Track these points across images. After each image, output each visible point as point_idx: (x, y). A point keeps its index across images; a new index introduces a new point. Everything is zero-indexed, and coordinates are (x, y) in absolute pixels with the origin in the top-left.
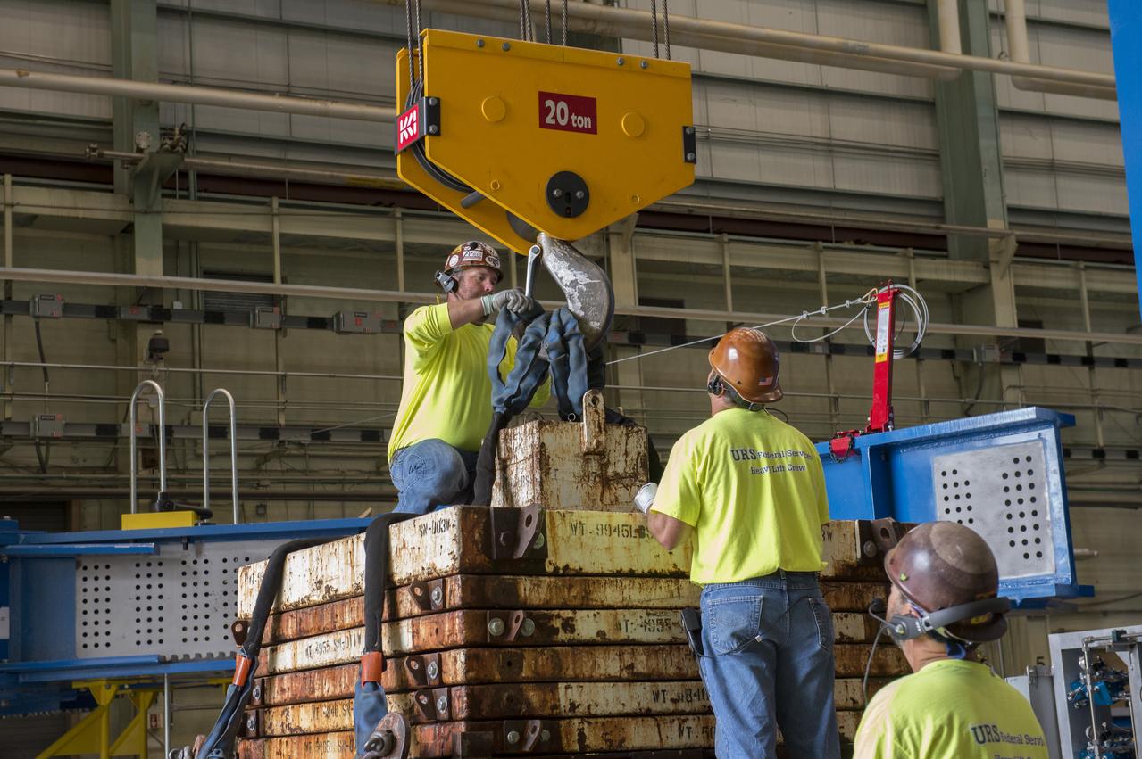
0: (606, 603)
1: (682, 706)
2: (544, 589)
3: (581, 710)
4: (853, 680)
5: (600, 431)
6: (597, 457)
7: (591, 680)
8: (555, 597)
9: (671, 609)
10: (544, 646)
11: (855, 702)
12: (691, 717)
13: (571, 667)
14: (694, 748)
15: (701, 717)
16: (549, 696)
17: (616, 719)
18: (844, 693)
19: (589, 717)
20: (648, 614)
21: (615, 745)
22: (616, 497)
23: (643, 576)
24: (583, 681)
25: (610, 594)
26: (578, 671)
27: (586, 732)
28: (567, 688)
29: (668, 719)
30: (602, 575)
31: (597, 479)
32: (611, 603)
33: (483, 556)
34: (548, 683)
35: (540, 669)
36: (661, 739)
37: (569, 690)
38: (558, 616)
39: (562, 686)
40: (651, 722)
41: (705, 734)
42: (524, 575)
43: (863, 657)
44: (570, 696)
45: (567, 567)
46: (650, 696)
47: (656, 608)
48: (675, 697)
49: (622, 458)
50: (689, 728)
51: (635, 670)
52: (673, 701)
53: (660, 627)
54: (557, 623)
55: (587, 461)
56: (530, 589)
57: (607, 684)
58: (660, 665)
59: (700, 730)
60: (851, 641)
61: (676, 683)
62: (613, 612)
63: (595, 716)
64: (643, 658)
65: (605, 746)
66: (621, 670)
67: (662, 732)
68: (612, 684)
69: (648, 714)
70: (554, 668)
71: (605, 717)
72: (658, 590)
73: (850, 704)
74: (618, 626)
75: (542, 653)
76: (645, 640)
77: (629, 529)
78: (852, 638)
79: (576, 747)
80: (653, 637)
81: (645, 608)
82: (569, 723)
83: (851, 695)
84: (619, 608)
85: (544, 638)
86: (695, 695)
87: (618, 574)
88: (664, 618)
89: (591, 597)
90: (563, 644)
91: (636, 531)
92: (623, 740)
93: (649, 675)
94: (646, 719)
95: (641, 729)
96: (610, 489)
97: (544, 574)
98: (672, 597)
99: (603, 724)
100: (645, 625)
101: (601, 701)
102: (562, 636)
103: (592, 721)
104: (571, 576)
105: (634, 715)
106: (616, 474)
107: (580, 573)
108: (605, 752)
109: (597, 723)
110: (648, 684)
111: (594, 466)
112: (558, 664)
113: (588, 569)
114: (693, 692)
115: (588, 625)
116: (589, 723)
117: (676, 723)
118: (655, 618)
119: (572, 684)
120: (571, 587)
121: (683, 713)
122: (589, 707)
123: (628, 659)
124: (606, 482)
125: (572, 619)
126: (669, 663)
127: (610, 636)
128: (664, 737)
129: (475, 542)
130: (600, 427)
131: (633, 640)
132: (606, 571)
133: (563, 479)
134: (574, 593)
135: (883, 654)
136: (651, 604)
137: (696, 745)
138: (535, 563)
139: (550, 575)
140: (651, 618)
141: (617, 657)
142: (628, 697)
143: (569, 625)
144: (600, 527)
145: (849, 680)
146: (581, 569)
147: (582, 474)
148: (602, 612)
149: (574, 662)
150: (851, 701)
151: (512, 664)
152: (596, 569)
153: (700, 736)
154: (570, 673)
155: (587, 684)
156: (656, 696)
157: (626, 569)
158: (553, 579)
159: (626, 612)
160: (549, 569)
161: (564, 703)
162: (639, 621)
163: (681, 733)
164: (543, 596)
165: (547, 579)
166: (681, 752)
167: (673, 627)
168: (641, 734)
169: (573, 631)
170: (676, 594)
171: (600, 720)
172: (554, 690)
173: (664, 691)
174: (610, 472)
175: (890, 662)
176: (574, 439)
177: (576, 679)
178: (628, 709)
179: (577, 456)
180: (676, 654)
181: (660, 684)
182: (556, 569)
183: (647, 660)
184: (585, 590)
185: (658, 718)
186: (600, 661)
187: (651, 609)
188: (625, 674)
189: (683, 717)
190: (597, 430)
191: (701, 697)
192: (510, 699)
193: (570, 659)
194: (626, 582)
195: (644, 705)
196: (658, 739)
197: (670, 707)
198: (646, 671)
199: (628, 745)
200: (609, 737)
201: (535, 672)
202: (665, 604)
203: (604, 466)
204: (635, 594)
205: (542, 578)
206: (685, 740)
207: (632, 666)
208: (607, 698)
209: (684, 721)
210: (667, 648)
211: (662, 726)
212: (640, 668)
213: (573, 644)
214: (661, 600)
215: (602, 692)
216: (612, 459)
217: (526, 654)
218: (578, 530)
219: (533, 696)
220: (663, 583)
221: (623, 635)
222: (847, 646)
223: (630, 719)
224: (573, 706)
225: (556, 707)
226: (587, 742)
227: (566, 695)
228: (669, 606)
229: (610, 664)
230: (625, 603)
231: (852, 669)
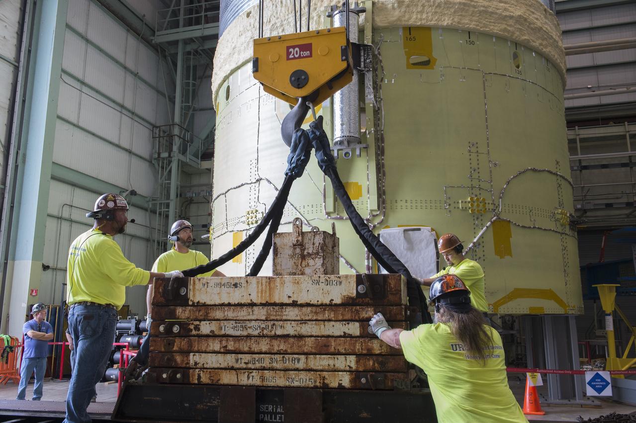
0: (216, 318)
1: (250, 366)
2: (187, 312)
3: (200, 365)
4: (350, 356)
5: (299, 235)
6: (300, 247)
7: (206, 352)
8: (192, 315)
9: (249, 320)
10: (185, 337)
11: (350, 367)
12: (255, 371)
13: (196, 346)
14: (255, 386)
15: (260, 371)
16: (185, 358)
17: (216, 370)
18: (344, 363)
19: (203, 368)
20: (236, 323)
21: (214, 382)
22: (308, 264)
23: (235, 305)
24: (202, 353)
25: (218, 314)
26: (200, 348)
27: (201, 375)
28: (194, 355)
29: (243, 371)
30: (215, 305)
31: (299, 256)
32: (219, 318)
33: (162, 298)
34: (186, 353)
35: (182, 347)
36: (238, 381)
37: (195, 356)
38: (192, 324)
39: (192, 354)
40: (234, 372)
41: (261, 380)
42: (178, 306)
43: (358, 344)
44: (195, 359)
45: (199, 302)
46: (234, 360)
47: (241, 320)
48: (247, 362)
49: (312, 246)
50: (253, 376)
51: (227, 348)
52: (245, 363)
53: (242, 329)
54: (192, 327)
55: (295, 249)
56: (182, 313)
57: (213, 354)
58: (241, 346)
59: (259, 378)
60: (350, 336)
61: (248, 355)
62: (219, 322)
63: (206, 368)
64: (232, 343)
65: (210, 382)
66: (221, 348)
67: (239, 378)
68: (215, 354)
69: (232, 368)
70: (188, 347)
71: (211, 369)
72: (242, 312)
73: (348, 368)
74: (221, 328)
75: (184, 340)
76: (233, 335)
77: (230, 284)
78: (351, 335)
79: (196, 382)
80: (238, 333)
81: (235, 320)
82: (194, 371)
83: (348, 364)
84: (222, 320)
85: (185, 332)
86: (257, 361)
87: (223, 305)
88: (244, 325)
89: (209, 315)
90: (194, 336)
91: (233, 285)
92: (219, 380)
93: (235, 351)
94: (231, 371)
95: (228, 376)
96: (305, 260)
97: (189, 305)
98: (249, 315)
99: (210, 372)
100: (234, 328)
101: (209, 362)
102: (194, 332)
103: (205, 370)
104: (201, 306)
105: (225, 369)
106: (308, 253)
107: (204, 305)
108: (210, 385)
109: (207, 371)
110: (233, 355)
111: (298, 250)
112: (190, 344)
113: (209, 302)
114: (256, 359)
115: (206, 328)
116: (203, 372)
117: (247, 374)
118: (239, 325)
119: (196, 354)
120: (200, 311)
121: (250, 369)
122: (203, 364)
123: (224, 343)
124: (303, 257)
125: (199, 325)
126: (245, 345)
127: (217, 333)
128: (239, 380)
129: (159, 292)
130: (299, 234)
131: (228, 334)
132: (217, 303)
133: (283, 257)
134: (201, 313)
135: (370, 343)
136: (238, 318)
137: (256, 385)
138: (184, 301)
139: (191, 306)
140: (238, 324)
141: (219, 342)
142: (223, 360)
143: (197, 328)
144: (216, 284)
145: (347, 356)
146: (205, 303)
147: (292, 254)
148: (213, 322)
149: (198, 344)
150: (348, 367)
151: (171, 344)
152: (212, 303)
153: (259, 380)
154: (196, 349)
155: (204, 354)
156: (237, 361)
157: (226, 302)
158: (192, 308)
159: (225, 322)
160: (190, 303)
161: (192, 362)
162: (231, 326)
163: (248, 378)
164: (186, 315)
165: (190, 307)
166: (244, 388)
167: (248, 329)
168: (228, 378)
169: (199, 330)
170: (251, 313)
171: (209, 370)
172: (188, 356)
173: (241, 359)
174: (305, 253)
175: (375, 347)
176: (289, 239)
177: (198, 352)
178: (222, 366)
179: (291, 247)
180: (249, 342)
181: (239, 355)
182: (194, 303)
183: (234, 344)
184: (206, 312)
185: (238, 371)
186: (211, 344)
187: (238, 320)
188: (222, 350)
189: (250, 371)
190: (297, 235)
191: (260, 362)
192: (168, 359)
193: (196, 343)
194: (226, 308)
195: (231, 365)
196: (236, 380)
197: (244, 366)
198: (233, 349)
199: (221, 382)
200: (212, 378)
201: (180, 348)
202: (245, 318)
203: (303, 250)
204: (230, 314)
205: (187, 307)
206: (250, 382)
207: (226, 347)
208: (212, 361)
209: (251, 373)
210: (245, 338)
211: (239, 375)
212: (230, 347)
213: (200, 336)
214: (243, 316)
215: (210, 358)
216: (307, 247)
217: (176, 340)
218: (206, 286)
219: (178, 358)
220: (245, 308)
221: (223, 332)
222: (348, 339)
223: (223, 371)
224: (196, 364)
225: (188, 363)
226: (202, 380)
227: (193, 358)
228: (247, 319)
229: (216, 345)
230: (225, 318)
231: (350, 350)
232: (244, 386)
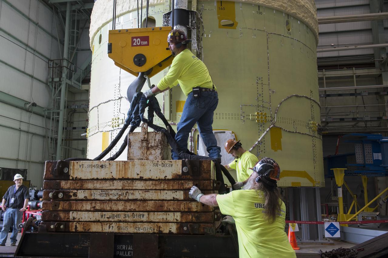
0: (88, 188)
1: (111, 219)
2: (68, 184)
3: (77, 220)
4: (177, 213)
5: (145, 134)
6: (146, 141)
7: (81, 211)
8: (72, 186)
9: (110, 190)
10: (67, 200)
11: (177, 220)
12: (114, 223)
13: (75, 207)
14: (114, 233)
15: (117, 223)
16: (67, 215)
17: (88, 223)
18: (173, 217)
19: (79, 222)
20: (102, 191)
21: (87, 230)
22: (151, 153)
23: (101, 180)
24: (78, 211)
25: (90, 185)
26: (77, 208)
27: (78, 226)
28: (72, 213)
29: (106, 223)
30: (88, 180)
31: (145, 148)
32: (90, 188)
33: (51, 175)
34: (67, 211)
35: (65, 207)
36: (102, 229)
37: (73, 214)
38: (72, 192)
39: (71, 212)
40: (100, 224)
41: (118, 229)
42: (62, 180)
43: (182, 205)
44: (73, 215)
45: (76, 178)
46: (100, 216)
47: (105, 190)
48: (109, 217)
49: (154, 141)
50: (112, 226)
51: (96, 208)
52: (108, 218)
53: (106, 195)
54: (72, 194)
55: (142, 143)
56: (64, 184)
57: (86, 212)
58: (105, 207)
59: (116, 227)
60: (178, 200)
61: (109, 212)
62: (90, 191)
63: (81, 222)
64: (99, 204)
65: (83, 231)
66: (91, 208)
67: (103, 227)
68: (87, 212)
69: (99, 221)
70: (69, 207)
71: (84, 222)
72: (106, 184)
73: (175, 221)
74: (91, 195)
75: (66, 203)
76: (100, 199)
77: (98, 166)
78: (178, 199)
79: (74, 230)
80: (103, 198)
81: (101, 189)
82: (72, 224)
83: (176, 218)
84: (93, 189)
85: (67, 197)
86: (116, 216)
87: (93, 179)
88: (107, 192)
89: (84, 186)
90: (73, 200)
91: (100, 166)
92: (90, 229)
93: (100, 210)
94: (98, 223)
95: (96, 226)
96: (149, 150)
97: (70, 180)
98: (111, 186)
99: (83, 224)
100: (100, 195)
101: (83, 217)
102: (73, 198)
103: (80, 223)
104: (78, 180)
105: (94, 222)
106: (151, 146)
107: (81, 179)
108: (84, 232)
109: (82, 223)
110: (100, 212)
111: (145, 144)
112: (70, 206)
113: (83, 178)
114: (115, 215)
115: (81, 195)
116: (79, 224)
117: (108, 225)
118: (104, 193)
119: (74, 212)
120: (77, 183)
121: (111, 222)
122: (79, 219)
123: (93, 205)
124: (148, 149)
125: (76, 193)
126: (107, 206)
127: (88, 198)
128: (103, 229)
129: (49, 171)
130: (145, 133)
131: (96, 199)
132: (89, 178)
133: (135, 148)
134: (78, 185)
135: (190, 204)
136: (103, 188)
137: (114, 232)
138: (66, 177)
139: (71, 180)
140: (103, 192)
141: (90, 204)
142: (92, 216)
143: (75, 195)
144: (89, 165)
145: (175, 213)
146: (81, 178)
147: (141, 146)
148: (86, 191)
149: (76, 205)
150: (176, 220)
151: (56, 205)
152: (86, 178)
153: (116, 229)
154: (74, 209)
155: (79, 212)
156: (102, 216)
157: (95, 178)
158: (72, 181)
159: (94, 191)
160: (71, 178)
161: (71, 217)
162: (99, 193)
163: (109, 227)
164: (68, 186)
165: (70, 181)
166: (106, 234)
167: (110, 195)
168: (96, 227)
169: (76, 196)
170: (112, 185)
171: (83, 223)
172: (69, 213)
173: (105, 215)
174: (149, 146)
175: (193, 207)
176: (139, 136)
177: (76, 210)
178: (92, 220)
179: (140, 141)
180: (110, 203)
181: (104, 212)
182: (73, 178)
183: (100, 205)
184: (82, 184)
185: (102, 223)
186: (84, 205)
187: (103, 190)
188: (92, 209)
189: (111, 223)
190: (144, 134)
191: (117, 217)
192: (55, 216)
193: (74, 205)
194: (95, 182)
195: (98, 219)
196: (101, 229)
197: (107, 220)
198: (99, 208)
199: (91, 231)
200: (85, 228)
201: (63, 208)
202: (108, 188)
203: (148, 144)
204: (98, 185)
205: (69, 181)
206: (111, 230)
207: (95, 207)
208: (85, 216)
209: (111, 224)
210: (108, 201)
211: (103, 226)
212: (97, 208)
213: (76, 200)
214: (107, 187)
215: (84, 214)
216: (150, 142)
217: (61, 203)
218: (82, 166)
219: (62, 215)
220: (108, 182)
221: (93, 198)
222: (176, 202)
223: (93, 223)
224: (74, 218)
225: (68, 218)
226: (78, 229)
227: (72, 215)
228: (109, 189)
229: (88, 206)
230: (94, 188)
231: (177, 209)
232: (106, 233)
